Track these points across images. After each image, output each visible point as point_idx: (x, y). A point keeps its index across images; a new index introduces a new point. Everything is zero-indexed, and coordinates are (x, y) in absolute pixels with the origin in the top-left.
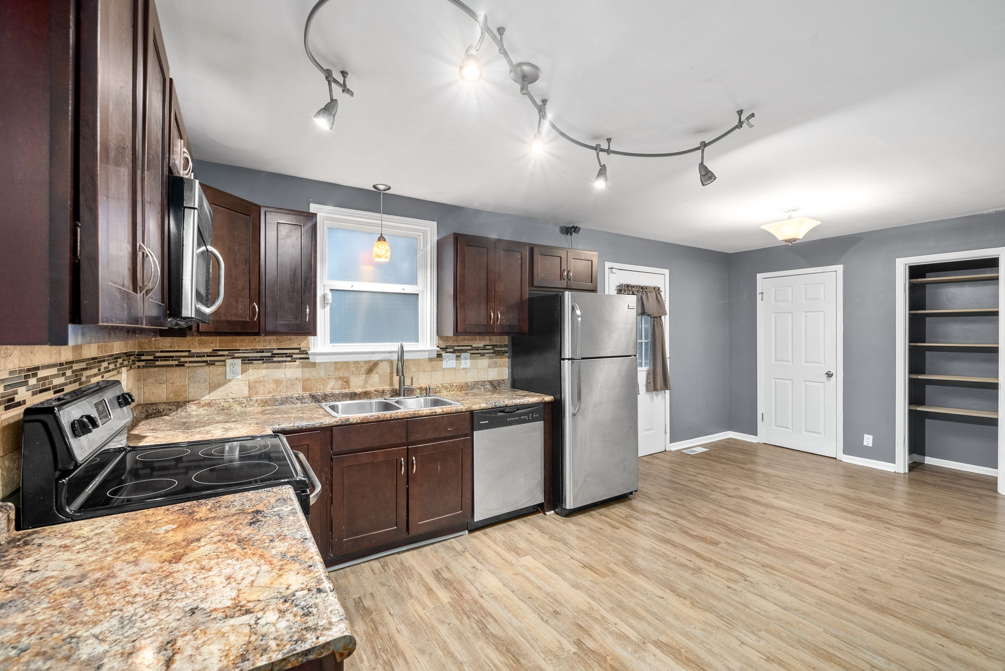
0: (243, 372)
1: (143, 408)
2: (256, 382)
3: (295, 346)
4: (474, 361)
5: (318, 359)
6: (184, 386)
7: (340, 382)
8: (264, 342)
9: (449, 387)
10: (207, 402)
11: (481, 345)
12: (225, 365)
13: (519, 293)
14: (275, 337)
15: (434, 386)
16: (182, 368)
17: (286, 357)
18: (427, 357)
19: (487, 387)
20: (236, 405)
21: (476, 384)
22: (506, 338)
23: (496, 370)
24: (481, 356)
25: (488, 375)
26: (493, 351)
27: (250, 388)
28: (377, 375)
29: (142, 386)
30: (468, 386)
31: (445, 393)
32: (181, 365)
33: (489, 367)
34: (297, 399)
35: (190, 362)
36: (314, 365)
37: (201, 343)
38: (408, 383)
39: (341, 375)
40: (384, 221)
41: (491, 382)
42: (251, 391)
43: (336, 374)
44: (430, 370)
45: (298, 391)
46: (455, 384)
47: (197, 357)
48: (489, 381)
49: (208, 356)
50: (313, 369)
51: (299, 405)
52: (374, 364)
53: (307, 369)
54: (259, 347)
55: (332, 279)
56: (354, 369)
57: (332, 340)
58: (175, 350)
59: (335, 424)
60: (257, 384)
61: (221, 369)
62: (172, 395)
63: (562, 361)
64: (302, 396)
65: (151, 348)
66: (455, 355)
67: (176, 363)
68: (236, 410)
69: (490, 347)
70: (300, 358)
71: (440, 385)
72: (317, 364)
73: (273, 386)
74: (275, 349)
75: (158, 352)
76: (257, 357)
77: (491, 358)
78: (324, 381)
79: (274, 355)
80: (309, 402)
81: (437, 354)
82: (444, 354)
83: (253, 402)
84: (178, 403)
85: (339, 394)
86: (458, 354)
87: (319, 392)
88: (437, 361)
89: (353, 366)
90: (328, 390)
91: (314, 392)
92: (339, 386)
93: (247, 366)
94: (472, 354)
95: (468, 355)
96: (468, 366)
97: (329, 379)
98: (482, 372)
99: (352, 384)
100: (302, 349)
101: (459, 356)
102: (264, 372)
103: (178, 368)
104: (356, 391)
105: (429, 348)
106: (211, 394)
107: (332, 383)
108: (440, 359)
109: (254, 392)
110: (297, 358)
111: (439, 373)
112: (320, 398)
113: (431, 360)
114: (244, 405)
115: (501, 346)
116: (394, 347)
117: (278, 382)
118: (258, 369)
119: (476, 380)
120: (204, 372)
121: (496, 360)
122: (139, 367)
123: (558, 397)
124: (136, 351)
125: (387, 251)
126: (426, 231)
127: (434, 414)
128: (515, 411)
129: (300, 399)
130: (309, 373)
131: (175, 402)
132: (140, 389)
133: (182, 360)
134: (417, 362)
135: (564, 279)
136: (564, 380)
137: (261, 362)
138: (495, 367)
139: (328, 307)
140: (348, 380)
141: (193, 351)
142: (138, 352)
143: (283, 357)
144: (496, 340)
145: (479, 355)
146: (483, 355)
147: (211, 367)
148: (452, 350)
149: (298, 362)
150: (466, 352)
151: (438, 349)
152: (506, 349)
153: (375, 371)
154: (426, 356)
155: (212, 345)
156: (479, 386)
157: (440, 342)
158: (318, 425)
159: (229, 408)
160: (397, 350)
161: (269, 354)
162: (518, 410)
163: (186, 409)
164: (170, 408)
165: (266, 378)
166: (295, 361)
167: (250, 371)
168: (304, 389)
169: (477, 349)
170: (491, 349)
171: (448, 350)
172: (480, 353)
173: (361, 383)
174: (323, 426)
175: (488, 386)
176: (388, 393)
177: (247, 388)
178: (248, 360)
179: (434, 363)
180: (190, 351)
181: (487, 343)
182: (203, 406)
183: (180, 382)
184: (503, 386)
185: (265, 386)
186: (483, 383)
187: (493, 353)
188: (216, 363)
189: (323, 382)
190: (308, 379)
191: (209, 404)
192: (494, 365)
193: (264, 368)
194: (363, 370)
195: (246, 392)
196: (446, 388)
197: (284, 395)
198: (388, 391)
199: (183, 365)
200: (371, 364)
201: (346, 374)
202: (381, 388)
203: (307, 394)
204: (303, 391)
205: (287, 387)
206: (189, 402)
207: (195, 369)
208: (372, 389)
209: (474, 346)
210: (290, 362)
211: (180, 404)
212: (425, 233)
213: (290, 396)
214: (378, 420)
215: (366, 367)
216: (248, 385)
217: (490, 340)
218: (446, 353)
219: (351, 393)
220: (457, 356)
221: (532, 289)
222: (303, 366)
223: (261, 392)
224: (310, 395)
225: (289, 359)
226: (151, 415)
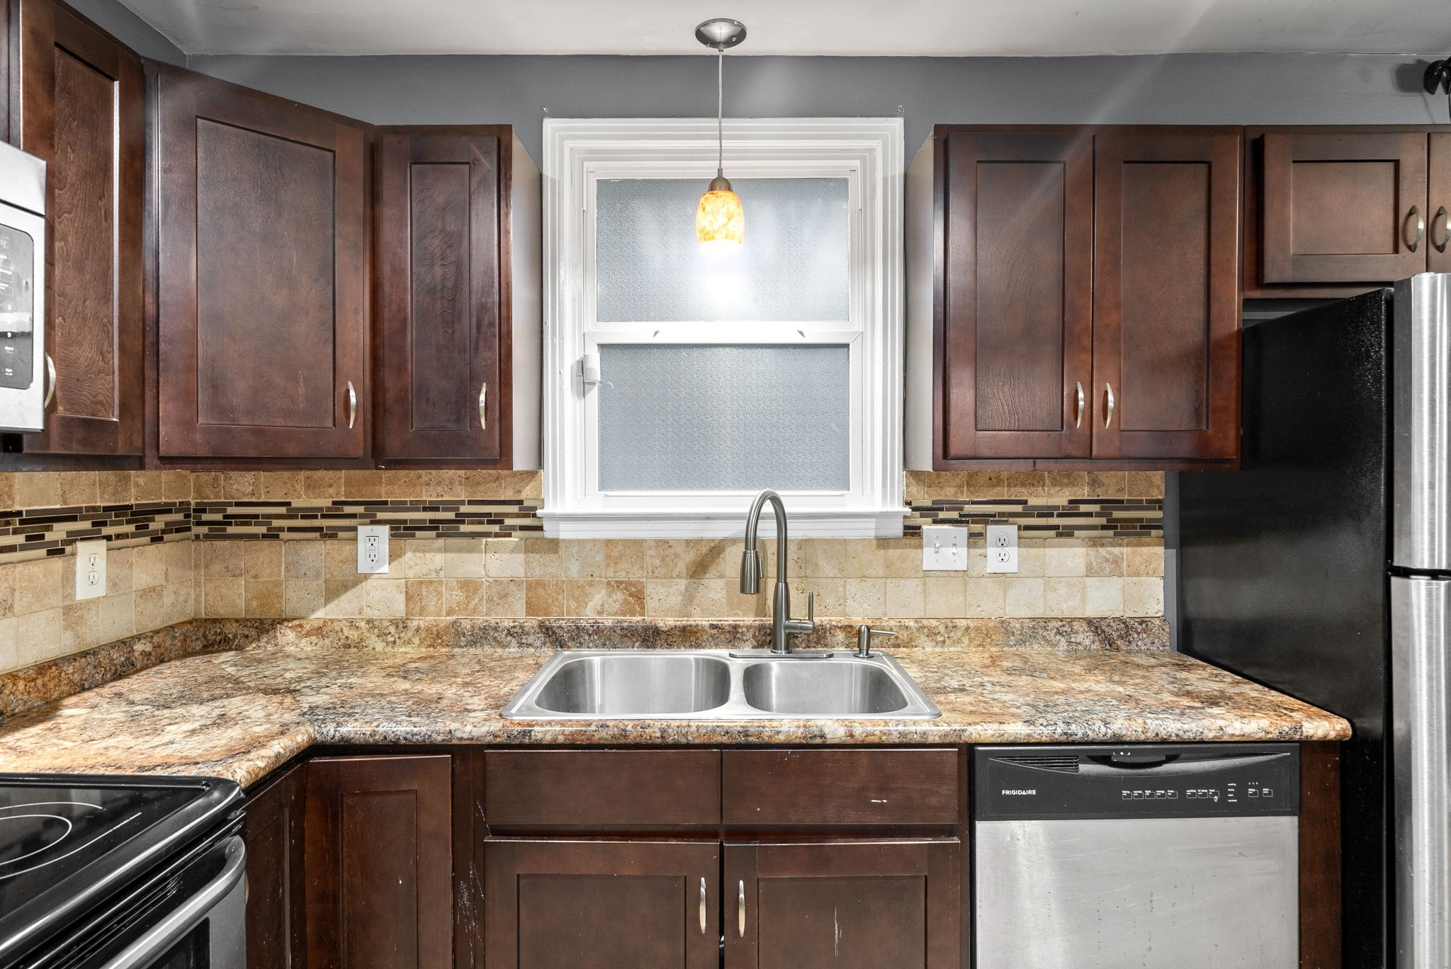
0: (394, 556)
1: (198, 628)
2: (421, 582)
3: (508, 495)
4: (1033, 551)
5: (565, 532)
6: (277, 584)
7: (619, 596)
8: (439, 483)
9: (942, 629)
10: (316, 624)
11: (1060, 498)
12: (355, 539)
13: (1199, 313)
14: (462, 472)
15: (892, 623)
16: (274, 543)
17: (490, 522)
18: (872, 534)
19: (1079, 638)
20: (374, 638)
21: (1037, 628)
22: (1158, 477)
23: (1115, 584)
24: (1059, 535)
25: (1084, 601)
26: (1103, 521)
27: (409, 598)
28: (721, 582)
29: (202, 581)
30: (1008, 632)
31: (929, 650)
32: (272, 535)
33: (1090, 571)
34: (509, 633)
35: (291, 529)
36: (554, 545)
37: (311, 486)
38: (798, 613)
39: (622, 576)
40: (729, 137)
41: (1094, 625)
42: (411, 605)
43: (611, 574)
44: (881, 572)
45: (515, 613)
46: (962, 623)
47: (303, 517)
48: (1089, 622)
49: (324, 516)
50: (553, 556)
51: (513, 650)
52: (712, 549)
53: (538, 556)
54: (428, 496)
55: (610, 319)
56: (657, 562)
57: (604, 484)
58: (261, 500)
59: (489, 739)
60: (424, 589)
61: (347, 548)
62: (255, 603)
63: (1395, 581)
64: (522, 627)
65: (217, 496)
66: (963, 531)
67: (263, 530)
68: (374, 649)
69: (1095, 508)
70: (523, 528)
71: (911, 624)
72: (562, 545)
73: (459, 596)
74: (462, 502)
75: (230, 504)
76: (424, 521)
77: (1094, 543)
78: (580, 591)
79: (461, 518)
80: (539, 643)
81: (906, 527)
82: (928, 528)
83: (410, 634)
84: (261, 621)
85: (612, 629)
86: (977, 528)
87: (561, 620)
88: (905, 546)
89: (653, 552)
90: (589, 615)
91: (552, 620)
92: (616, 607)
93: (401, 542)
94: (1027, 528)
95: (1010, 531)
96: (1011, 566)
97: (591, 584)
98: (1063, 590)
99: (650, 604)
100: (526, 504)
101: (980, 535)
102: (438, 559)
103: (266, 543)
104: (661, 624)
105: (878, 507)
106: (329, 607)
107: (598, 597)
108: (914, 541)
109: (417, 609)
110: (513, 528)
111: (913, 583)
112: (566, 636)
113: (883, 542)
114: (390, 639)
115: (1135, 505)
116: (740, 501)
117: (468, 586)
118: (424, 551)
119: (1040, 612)
120: (316, 553)
121: (1116, 550)
122: (197, 537)
123: (1374, 724)
124: (193, 502)
125: (730, 218)
126: (872, 151)
127: (818, 741)
128: (1159, 764)
129: (517, 633)
130: (543, 566)
131: (255, 620)
132: (200, 587)
133: (276, 523)
134: (837, 548)
135: (1412, 248)
136: (1408, 664)
137: (433, 533)
138: (1111, 574)
139: (594, 394)
140: (641, 592)
141: (296, 503)
142: (197, 503)
143: (481, 523)
144: (1115, 484)
145: (1053, 533)
146: (1066, 532)
147: (329, 542)
148: (954, 515)
149: (516, 537)
150: (1006, 522)
151: (908, 510)
152: (1158, 514)
153: (713, 571)
154: (868, 530)
155: (331, 490)
156: (1051, 635)
157: (914, 489)
158: (440, 738)
159: (360, 644)
160: (748, 510)
161: (451, 515)
162: (1171, 758)
163: (275, 637)
164: (246, 632)
165: (442, 573)
166: (510, 535)
167: (409, 555)
168: (531, 609)
169: (1046, 512)
170: (1098, 515)
171: (942, 515)
172: (1056, 527)
173: (675, 601)
174: (455, 742)
175: (1085, 638)
176: (750, 635)
177: (401, 598)
178: (405, 529)
179: (894, 553)
180: (288, 504)
181: (1084, 492)
182: (308, 634)
183: (270, 575)
184: (1141, 642)
185: (439, 594)
186: (1066, 626)
187: (1103, 527)
188: (341, 534)
189: (577, 592)
190: (540, 583)
191: (319, 631)
192: (1108, 568)
193: (439, 551)
194: (681, 566)
195: (399, 609)
196: (932, 634)
197: (480, 620)
198: (749, 627)
199: (277, 536)
200: (704, 550)
201: (636, 575)
202: (729, 620)
203: (532, 622)
204: (528, 614)
205: (490, 600)
206: (281, 621)
207: (298, 546)
208: (704, 621)
209: (1032, 502)
210: (497, 535)
211: (263, 626)
212: (867, 157)
213: (493, 624)
214: (622, 741)
215: (689, 557)
216: (404, 590)
217: (1094, 483)
218: (935, 522)
219: (646, 629)
220: (971, 535)
221: (1257, 294)
222: (529, 548)
223: (432, 608)
224: (542, 626)
225: (496, 528)
226: (212, 645)
